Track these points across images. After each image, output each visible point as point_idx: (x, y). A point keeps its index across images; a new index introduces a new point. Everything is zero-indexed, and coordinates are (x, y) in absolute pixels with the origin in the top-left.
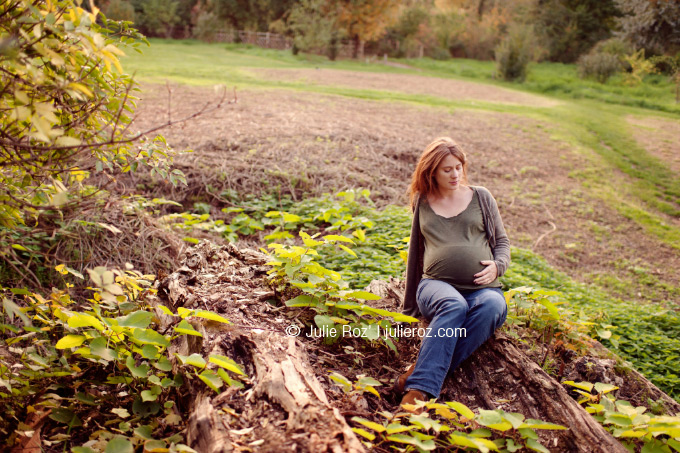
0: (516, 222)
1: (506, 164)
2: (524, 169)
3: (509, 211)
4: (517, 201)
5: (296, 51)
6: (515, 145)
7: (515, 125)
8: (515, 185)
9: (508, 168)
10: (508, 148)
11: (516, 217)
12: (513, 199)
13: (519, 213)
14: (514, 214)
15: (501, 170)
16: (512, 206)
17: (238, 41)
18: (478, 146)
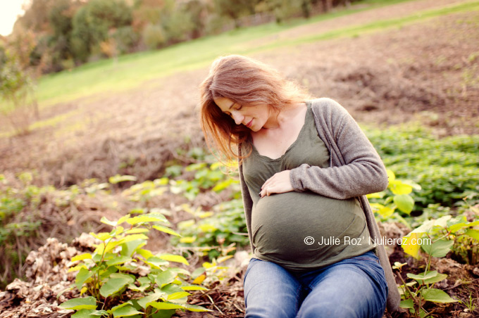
0: (469, 108)
1: (455, 56)
2: (472, 57)
3: (462, 99)
4: (469, 88)
5: (279, 21)
6: (461, 38)
7: (459, 21)
8: (465, 74)
9: (457, 60)
10: (455, 42)
11: (470, 104)
12: (464, 87)
13: (471, 99)
14: (467, 101)
15: (450, 63)
16: (464, 94)
17: (238, 27)
18: (426, 49)
